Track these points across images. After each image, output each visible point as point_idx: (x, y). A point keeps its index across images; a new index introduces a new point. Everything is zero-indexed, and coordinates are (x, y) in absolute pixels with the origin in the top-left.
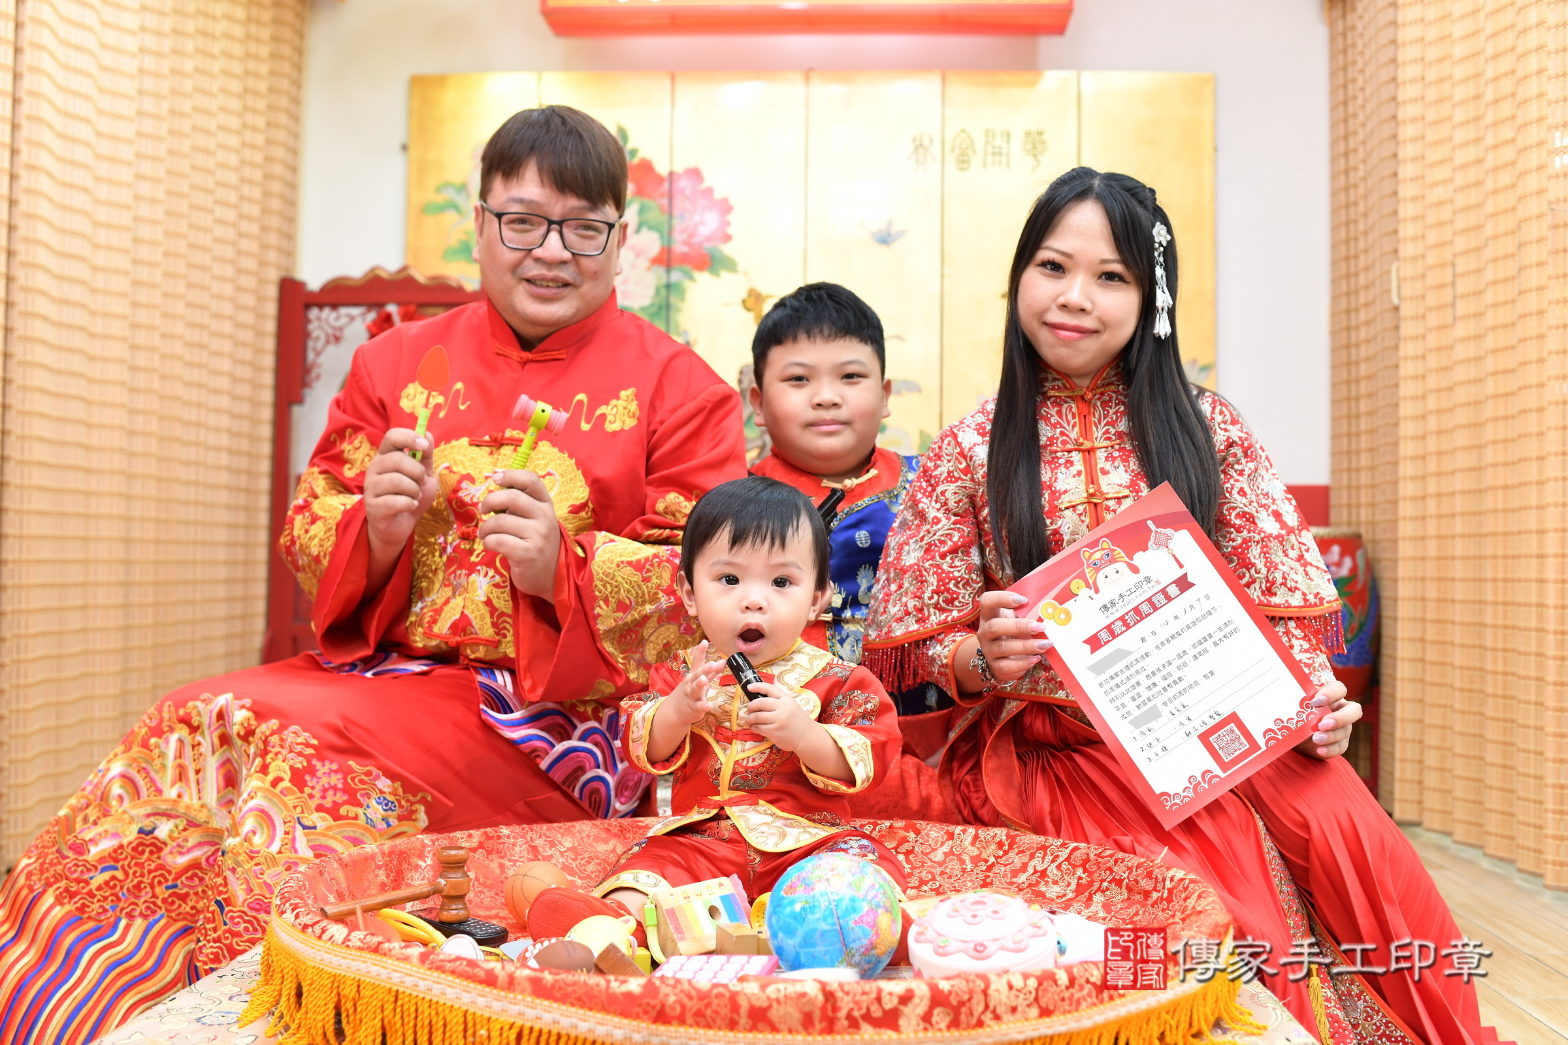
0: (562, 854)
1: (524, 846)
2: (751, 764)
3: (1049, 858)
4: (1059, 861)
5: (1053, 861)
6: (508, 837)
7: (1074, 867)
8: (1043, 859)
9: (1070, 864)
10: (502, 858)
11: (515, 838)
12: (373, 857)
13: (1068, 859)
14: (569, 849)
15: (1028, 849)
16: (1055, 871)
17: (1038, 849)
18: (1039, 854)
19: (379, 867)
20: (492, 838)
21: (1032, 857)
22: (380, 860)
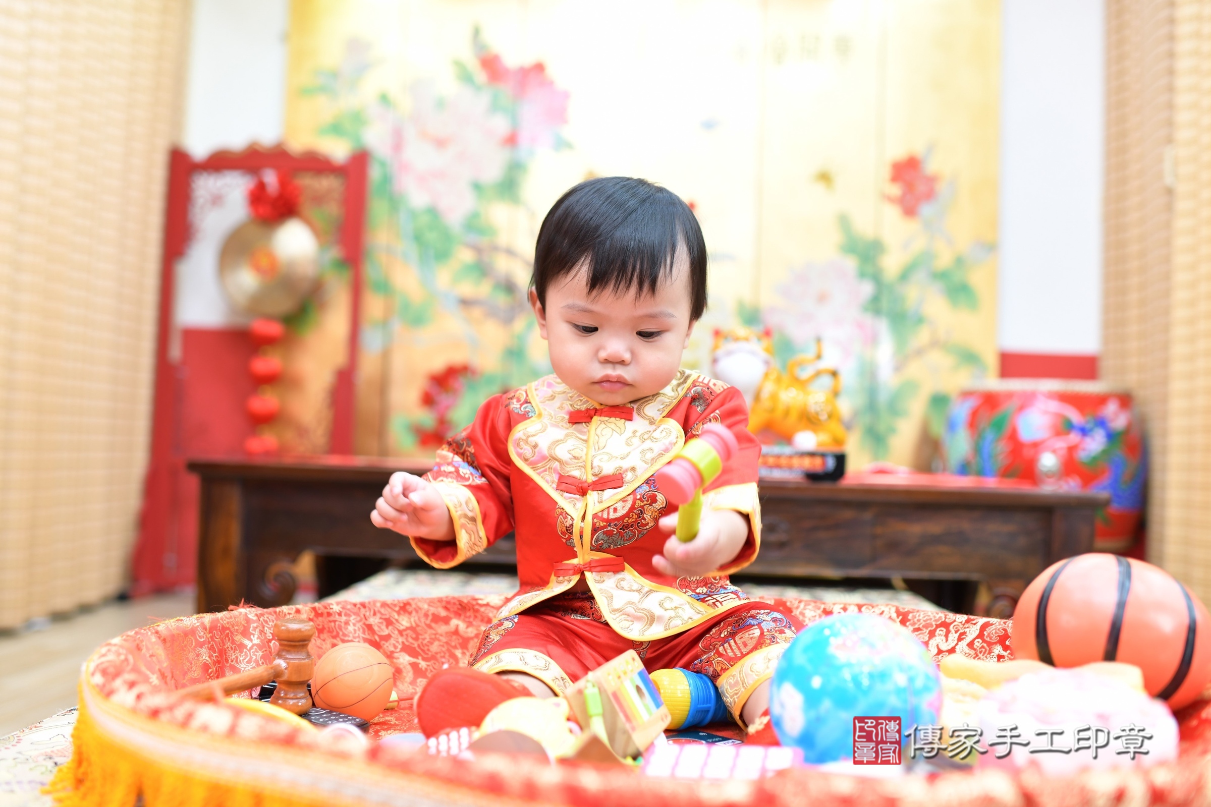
0: (401, 633)
1: (358, 625)
2: (612, 516)
3: (953, 636)
4: (968, 639)
5: (960, 639)
6: (340, 614)
7: (990, 644)
8: (947, 636)
9: (984, 641)
10: (334, 637)
11: (346, 615)
13: (980, 636)
14: (407, 628)
15: (926, 626)
16: (967, 650)
17: (938, 626)
18: (941, 632)
19: (201, 645)
20: (321, 615)
21: (932, 634)
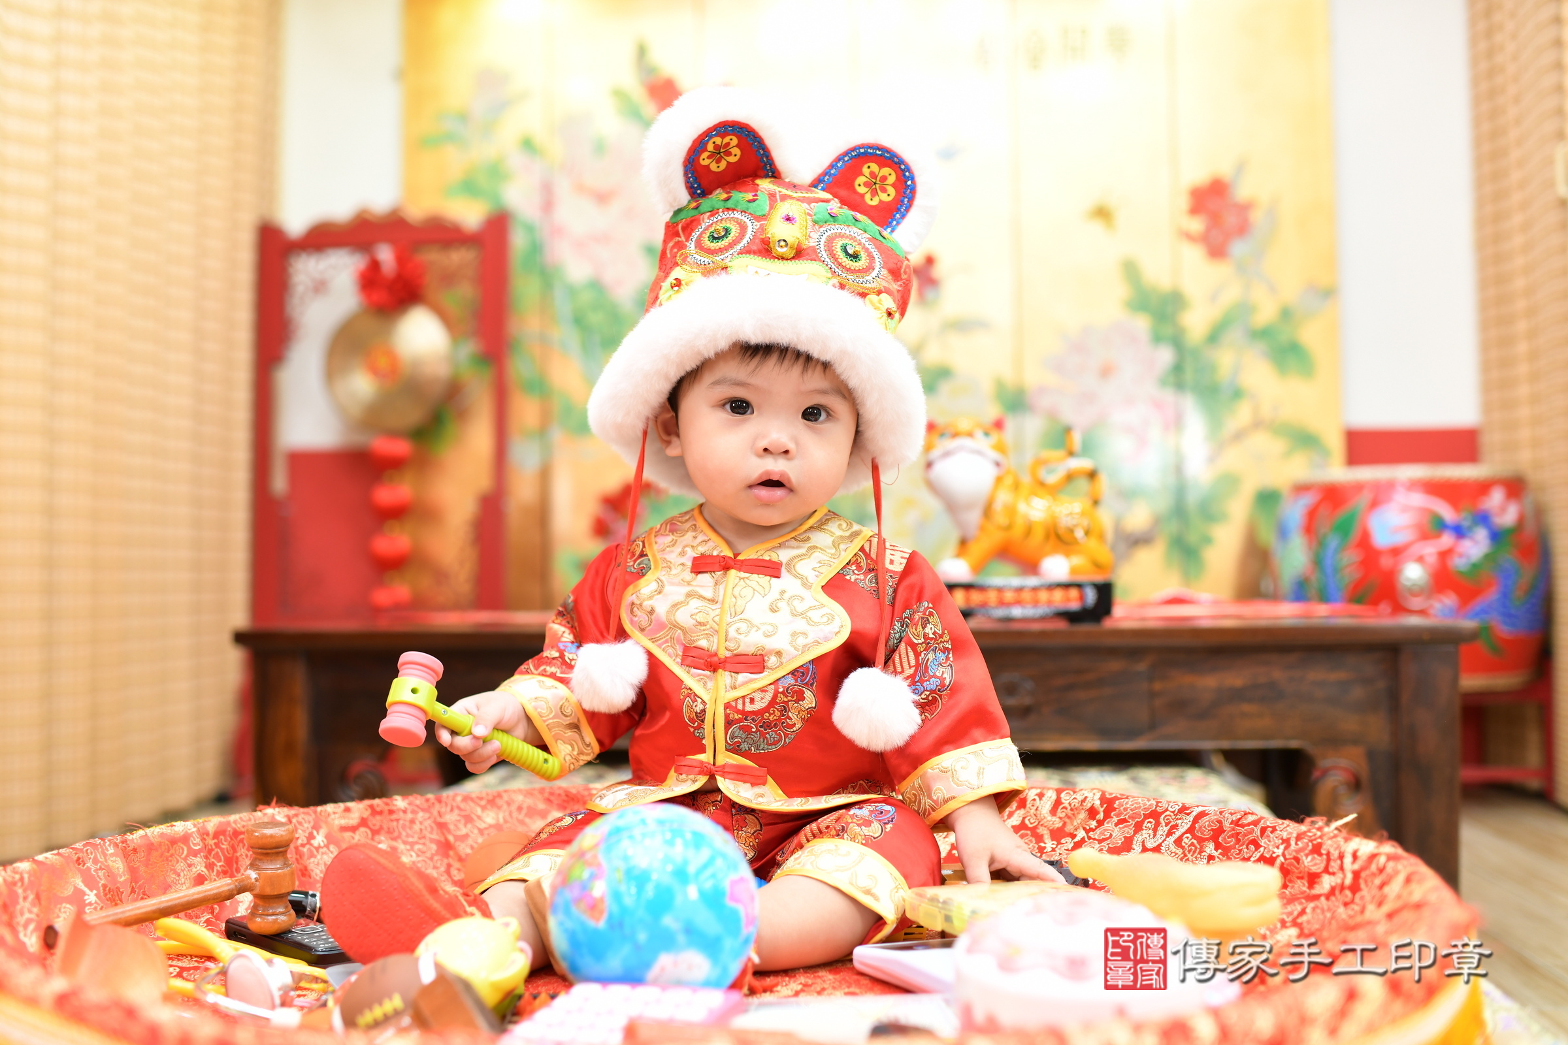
0: (481, 831)
2: (748, 706)
3: (1163, 830)
4: (1178, 834)
5: (1169, 834)
7: (1201, 840)
8: (1155, 830)
9: (1194, 837)
10: (394, 839)
11: (414, 811)
12: (185, 838)
13: (1191, 830)
14: (491, 826)
15: (1132, 817)
16: (1173, 848)
17: (1146, 817)
18: (1149, 824)
19: (195, 854)
20: (380, 812)
21: (1138, 828)
22: (196, 843)
